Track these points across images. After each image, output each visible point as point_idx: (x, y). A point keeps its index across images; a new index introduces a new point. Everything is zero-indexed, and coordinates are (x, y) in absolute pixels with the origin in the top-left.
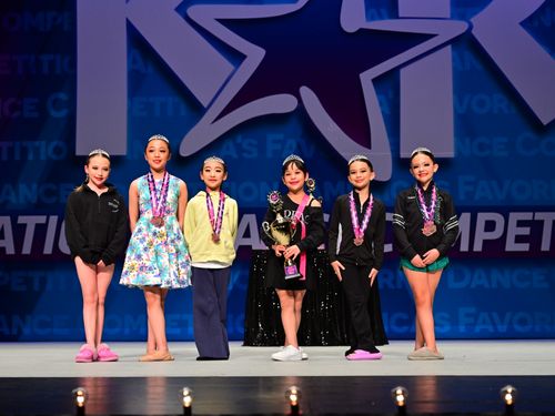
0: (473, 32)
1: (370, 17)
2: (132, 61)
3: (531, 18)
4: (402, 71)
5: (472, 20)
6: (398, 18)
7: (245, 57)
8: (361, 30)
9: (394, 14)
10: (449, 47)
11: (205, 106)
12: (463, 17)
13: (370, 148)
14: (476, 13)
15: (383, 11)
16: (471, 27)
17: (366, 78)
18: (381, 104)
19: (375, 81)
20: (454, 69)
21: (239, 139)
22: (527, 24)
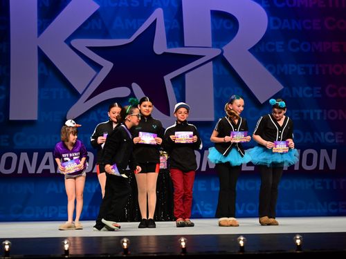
0: (224, 54)
1: (169, 46)
2: (40, 69)
3: (254, 47)
4: (187, 75)
5: (224, 48)
6: (184, 47)
7: (102, 67)
8: (164, 53)
9: (182, 44)
10: (211, 62)
11: (80, 93)
12: (218, 46)
13: (169, 115)
14: (225, 45)
15: (176, 43)
16: (222, 52)
17: (167, 78)
18: (175, 92)
19: (172, 80)
20: (214, 74)
21: (99, 111)
22: (252, 50)
